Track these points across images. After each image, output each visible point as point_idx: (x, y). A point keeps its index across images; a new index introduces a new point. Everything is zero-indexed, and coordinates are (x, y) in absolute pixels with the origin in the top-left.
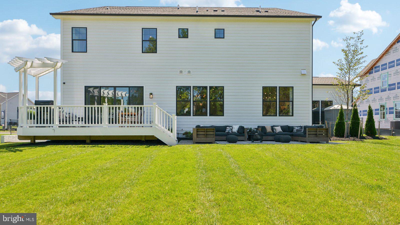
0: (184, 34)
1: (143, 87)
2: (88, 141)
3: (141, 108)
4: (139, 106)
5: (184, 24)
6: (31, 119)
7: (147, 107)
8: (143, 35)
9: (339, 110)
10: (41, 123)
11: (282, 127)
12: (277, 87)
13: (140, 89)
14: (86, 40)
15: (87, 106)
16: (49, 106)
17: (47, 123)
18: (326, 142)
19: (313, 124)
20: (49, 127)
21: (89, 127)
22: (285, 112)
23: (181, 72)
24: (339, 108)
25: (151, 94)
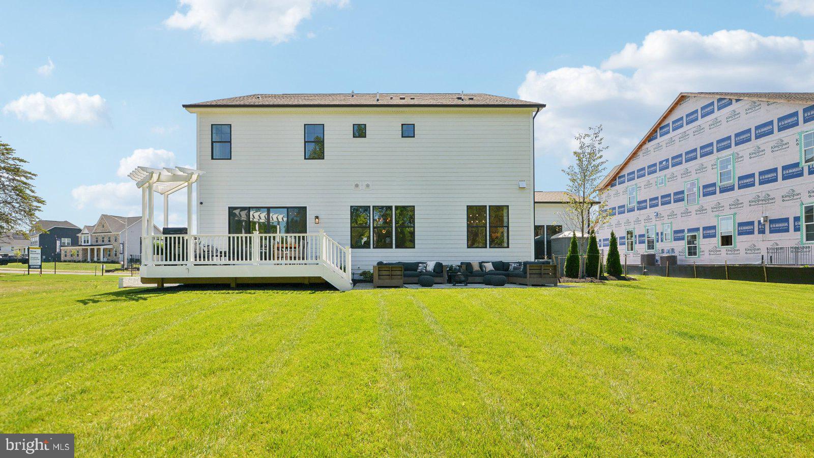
0: (360, 131)
1: (306, 208)
2: (233, 285)
3: (303, 237)
4: (301, 235)
5: (360, 117)
6: (158, 254)
7: (312, 236)
8: (306, 134)
9: (570, 238)
10: (171, 260)
11: (494, 264)
12: (486, 206)
13: (302, 210)
14: (230, 142)
15: (232, 235)
16: (181, 236)
17: (179, 260)
18: (553, 285)
19: (535, 259)
20: (182, 265)
21: (234, 265)
22: (499, 242)
23: (357, 186)
24: (571, 235)
25: (317, 217)
